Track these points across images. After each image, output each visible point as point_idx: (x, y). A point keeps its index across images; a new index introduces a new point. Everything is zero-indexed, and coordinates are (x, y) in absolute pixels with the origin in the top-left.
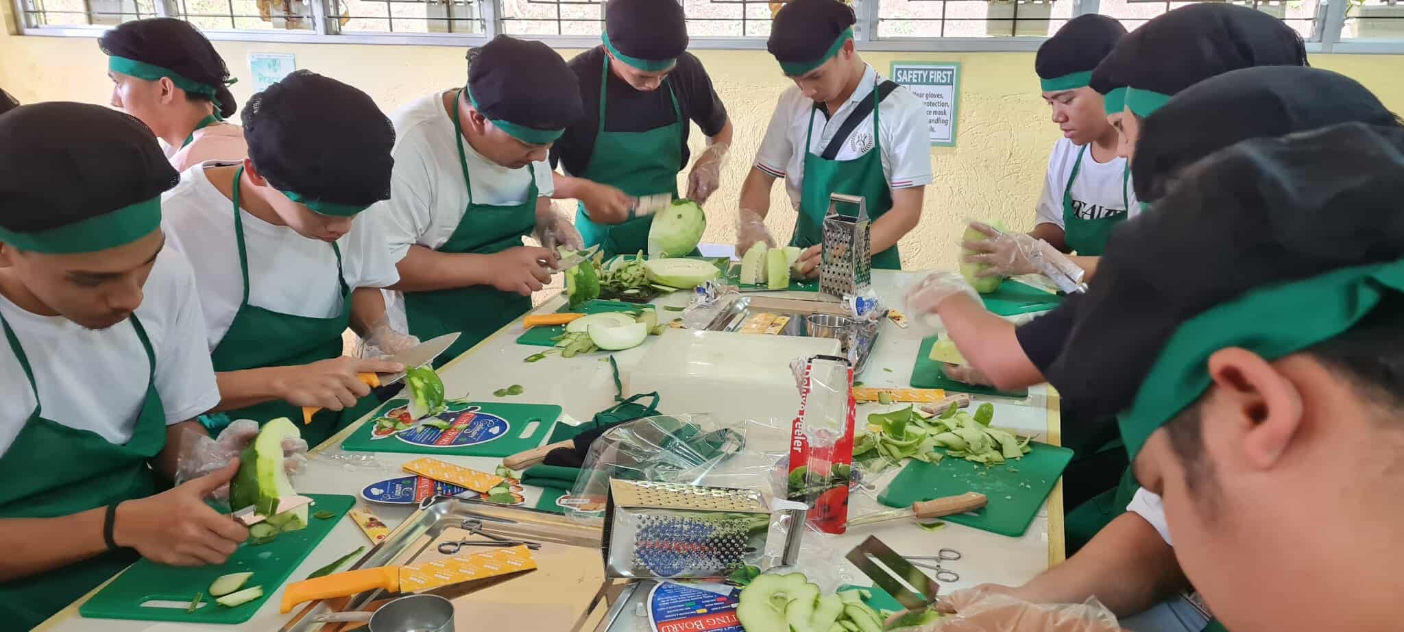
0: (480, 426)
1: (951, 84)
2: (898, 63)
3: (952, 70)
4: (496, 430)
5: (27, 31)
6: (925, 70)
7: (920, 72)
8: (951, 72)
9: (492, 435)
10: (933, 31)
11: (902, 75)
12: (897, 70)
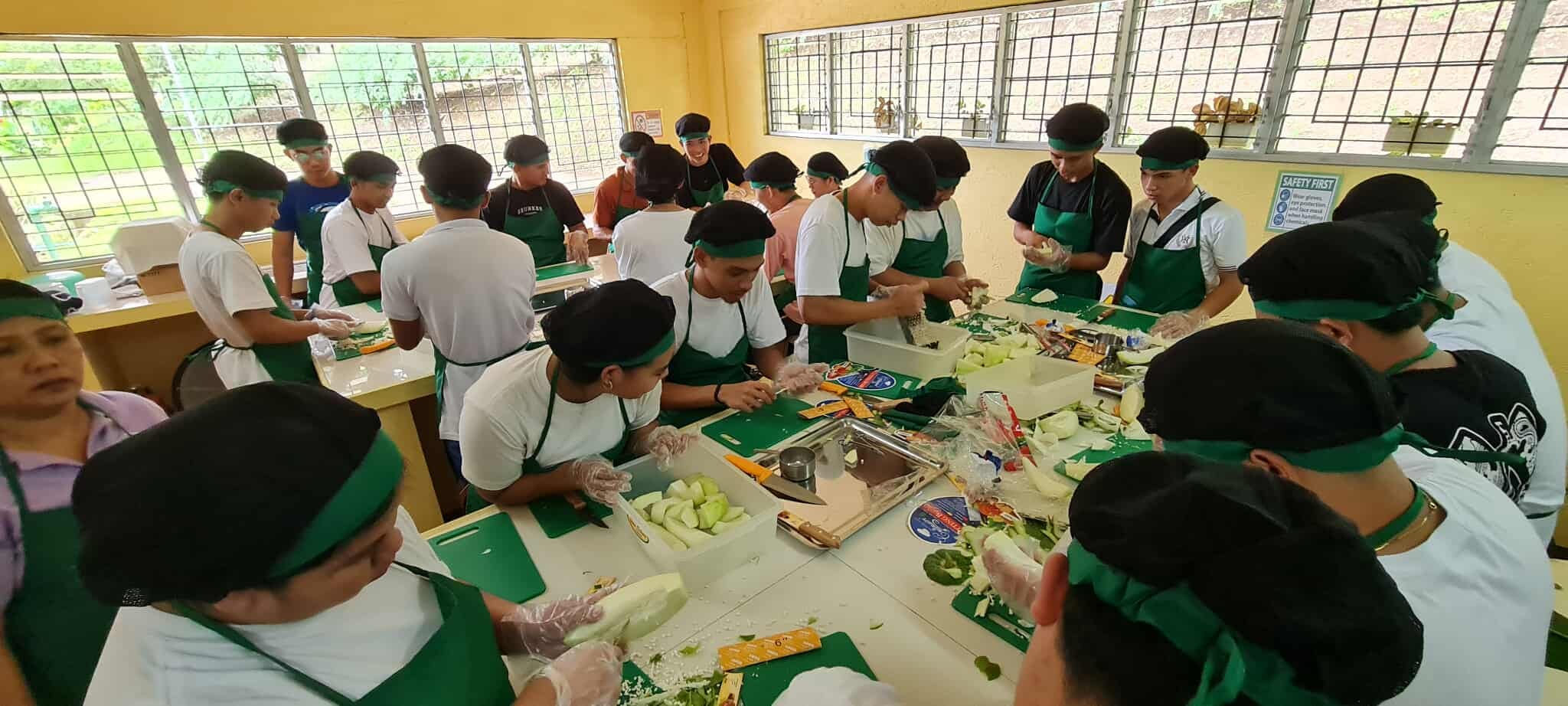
0: (880, 380)
1: (1331, 190)
2: (1285, 172)
3: (1335, 180)
4: (888, 383)
5: (772, 133)
6: (1309, 178)
7: (1304, 180)
8: (1333, 181)
9: (886, 386)
10: (1330, 148)
11: (1288, 180)
12: (1284, 176)
